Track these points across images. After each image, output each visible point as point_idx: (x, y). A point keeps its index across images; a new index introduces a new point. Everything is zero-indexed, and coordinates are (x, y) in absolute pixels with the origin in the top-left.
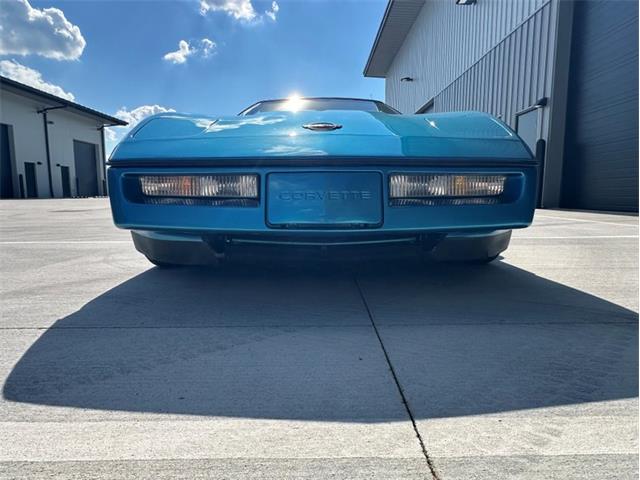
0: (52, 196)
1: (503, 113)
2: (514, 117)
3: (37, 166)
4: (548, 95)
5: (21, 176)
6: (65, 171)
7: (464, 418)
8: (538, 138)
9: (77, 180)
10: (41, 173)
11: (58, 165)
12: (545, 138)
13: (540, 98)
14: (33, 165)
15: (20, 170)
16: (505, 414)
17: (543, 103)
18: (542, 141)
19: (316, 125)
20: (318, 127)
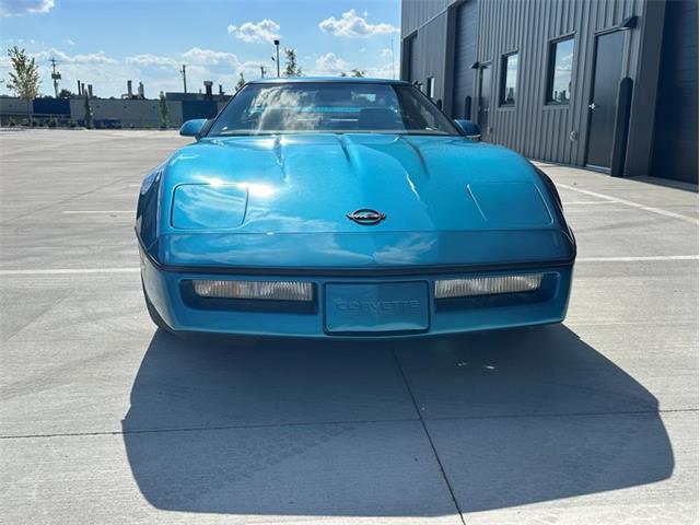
1: (578, 28)
2: (592, 37)
4: (640, 13)
7: (495, 511)
8: (623, 76)
12: (633, 76)
13: (629, 15)
16: (523, 507)
17: (632, 23)
18: (628, 81)
19: (360, 215)
20: (363, 218)
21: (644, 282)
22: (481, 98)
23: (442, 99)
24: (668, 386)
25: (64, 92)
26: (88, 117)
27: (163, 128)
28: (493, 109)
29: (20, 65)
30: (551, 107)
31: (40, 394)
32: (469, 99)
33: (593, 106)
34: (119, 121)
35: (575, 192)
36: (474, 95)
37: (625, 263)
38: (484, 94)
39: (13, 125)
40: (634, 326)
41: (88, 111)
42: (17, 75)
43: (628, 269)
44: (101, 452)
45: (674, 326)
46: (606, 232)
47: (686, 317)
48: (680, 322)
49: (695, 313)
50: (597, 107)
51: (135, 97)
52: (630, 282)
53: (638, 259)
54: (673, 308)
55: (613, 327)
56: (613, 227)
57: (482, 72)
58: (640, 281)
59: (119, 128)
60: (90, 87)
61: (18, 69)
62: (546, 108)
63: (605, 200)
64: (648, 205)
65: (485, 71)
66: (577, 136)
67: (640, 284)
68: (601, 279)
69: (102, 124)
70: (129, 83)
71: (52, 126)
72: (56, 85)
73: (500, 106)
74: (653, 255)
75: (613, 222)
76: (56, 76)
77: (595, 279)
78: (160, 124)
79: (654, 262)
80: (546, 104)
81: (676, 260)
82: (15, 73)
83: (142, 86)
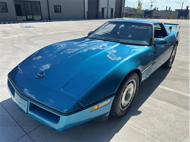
0: (107, 18)
3: (105, 9)
6: (112, 9)
9: (115, 13)
10: (105, 10)
11: (110, 8)
14: (104, 8)
15: (100, 10)
27: (169, 19)
34: (160, 17)
42: (138, 7)
51: (167, 11)
59: (160, 18)
60: (158, 8)
61: (139, 5)
69: (155, 17)
70: (167, 7)
72: (151, 8)
76: (152, 6)
78: (168, 18)
83: (170, 8)
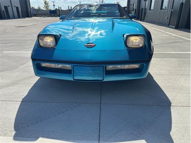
0: (14, 18)
3: (8, 7)
5: (3, 11)
6: (17, 8)
9: (22, 12)
10: (9, 9)
11: (15, 6)
12: (184, 2)
14: (6, 6)
15: (3, 9)
18: (182, 3)
19: (88, 45)
20: (89, 46)
21: (177, 60)
22: (145, 8)
23: (136, 8)
24: (176, 97)
25: (56, 9)
26: (60, 14)
28: (148, 11)
29: (45, 3)
30: (162, 11)
31: (11, 88)
32: (142, 8)
33: (172, 10)
35: (165, 33)
36: (144, 7)
37: (173, 54)
38: (146, 7)
39: (44, 16)
40: (171, 74)
41: (60, 13)
43: (173, 56)
44: (14, 108)
45: (182, 75)
46: (170, 44)
47: (186, 72)
48: (184, 74)
49: (190, 71)
50: (173, 10)
51: (70, 10)
52: (173, 60)
53: (177, 52)
54: (183, 69)
55: (164, 74)
56: (172, 43)
57: (146, 2)
58: (176, 59)
60: (61, 8)
62: (161, 11)
63: (172, 35)
64: (183, 37)
65: (147, 1)
66: (167, 18)
67: (176, 60)
68: (165, 59)
70: (69, 6)
71: (52, 16)
72: (54, 7)
73: (149, 10)
74: (181, 52)
75: (172, 41)
76: (54, 5)
77: (163, 59)
79: (181, 54)
80: (161, 10)
81: (188, 53)
82: (44, 4)
83: (71, 7)
